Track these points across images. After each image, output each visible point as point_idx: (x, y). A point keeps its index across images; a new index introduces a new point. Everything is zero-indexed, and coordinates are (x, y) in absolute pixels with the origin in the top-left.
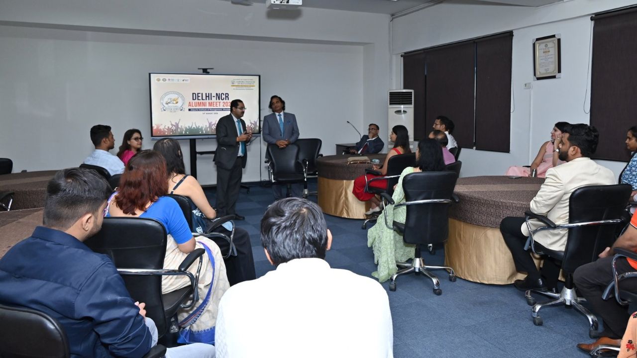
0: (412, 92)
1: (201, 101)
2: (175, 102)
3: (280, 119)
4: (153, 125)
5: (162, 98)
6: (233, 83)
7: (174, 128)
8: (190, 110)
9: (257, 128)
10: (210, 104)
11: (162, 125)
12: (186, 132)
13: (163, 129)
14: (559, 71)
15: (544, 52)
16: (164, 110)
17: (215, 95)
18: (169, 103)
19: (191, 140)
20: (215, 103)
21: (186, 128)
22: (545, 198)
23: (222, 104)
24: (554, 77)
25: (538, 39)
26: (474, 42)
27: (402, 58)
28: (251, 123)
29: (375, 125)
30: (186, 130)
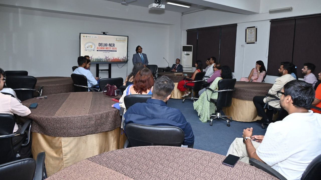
0: (192, 46)
1: (103, 47)
2: (91, 47)
3: (141, 56)
5: (85, 45)
6: (117, 39)
8: (97, 51)
9: (126, 60)
10: (106, 48)
12: (95, 61)
14: (256, 41)
15: (250, 33)
16: (86, 50)
17: (109, 44)
18: (88, 47)
19: (97, 64)
20: (108, 48)
21: (95, 59)
22: (276, 89)
23: (111, 48)
24: (254, 43)
25: (248, 28)
26: (220, 27)
27: (186, 32)
28: (124, 57)
29: (179, 59)
30: (96, 60)
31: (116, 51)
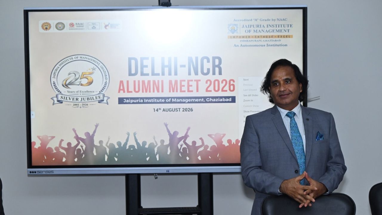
1: (151, 78)
2: (85, 81)
3: (294, 126)
4: (33, 139)
5: (54, 72)
7: (82, 146)
8: (121, 101)
11: (53, 137)
12: (111, 157)
13: (56, 149)
16: (60, 102)
18: (70, 83)
19: (128, 177)
21: (112, 146)
23: (203, 86)
30: (113, 152)
31: (233, 100)
